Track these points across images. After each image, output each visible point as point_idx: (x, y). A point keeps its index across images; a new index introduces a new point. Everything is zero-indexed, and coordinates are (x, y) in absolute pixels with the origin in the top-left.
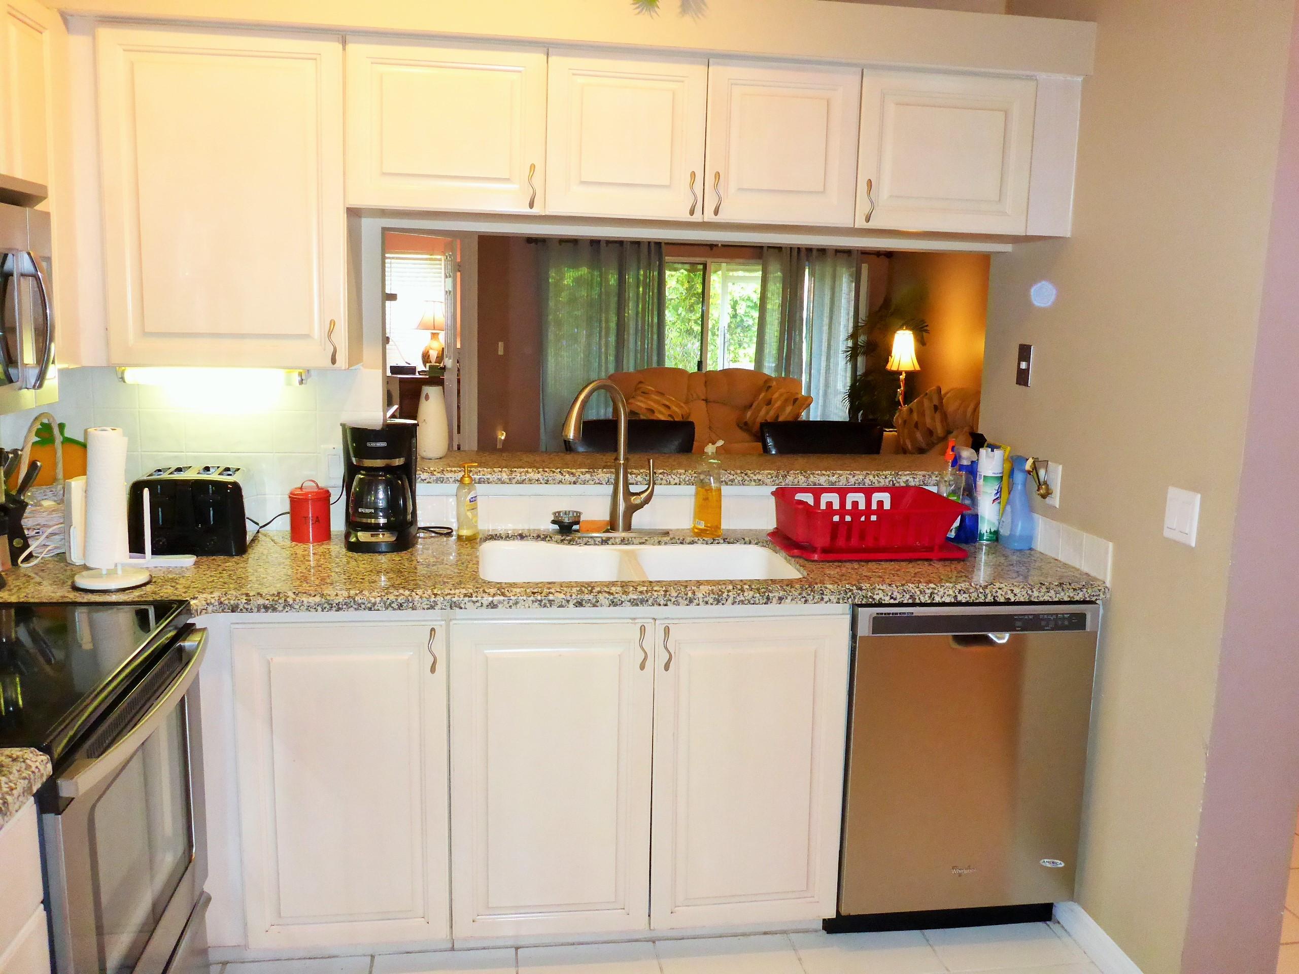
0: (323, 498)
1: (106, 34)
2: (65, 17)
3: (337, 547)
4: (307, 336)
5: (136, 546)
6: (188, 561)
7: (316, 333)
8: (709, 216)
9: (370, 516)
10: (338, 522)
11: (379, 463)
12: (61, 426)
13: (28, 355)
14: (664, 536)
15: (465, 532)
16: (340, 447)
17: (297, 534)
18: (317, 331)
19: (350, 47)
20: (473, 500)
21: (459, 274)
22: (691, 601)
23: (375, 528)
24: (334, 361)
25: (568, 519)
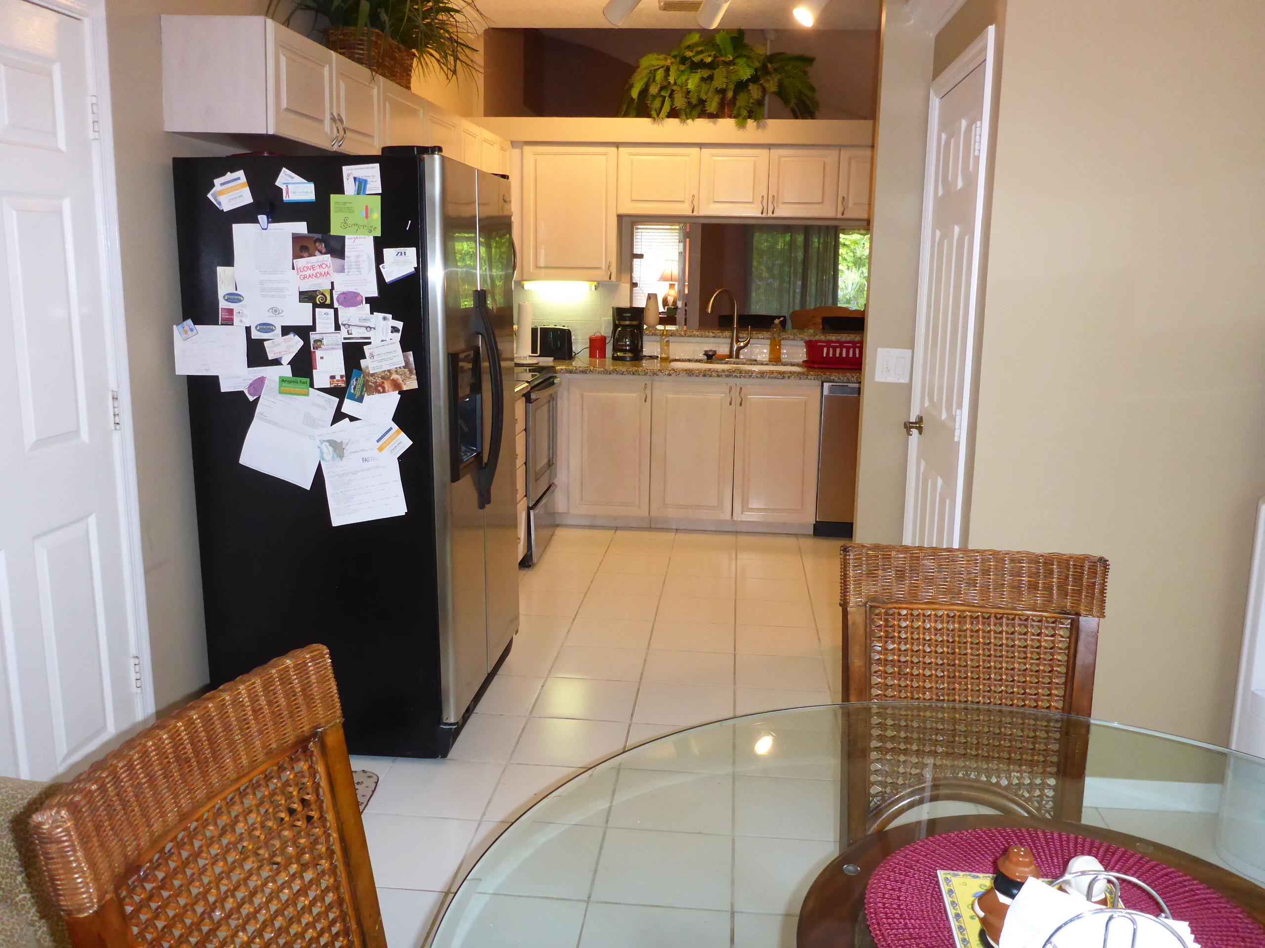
0: (603, 339)
1: (527, 149)
2: (512, 142)
3: (608, 359)
4: (599, 268)
5: (534, 350)
6: (552, 359)
7: (604, 268)
8: (770, 214)
9: (622, 345)
10: (609, 349)
11: (627, 323)
14: (755, 362)
15: (664, 356)
16: (611, 318)
17: (592, 355)
18: (604, 266)
19: (620, 149)
20: (668, 341)
21: (688, 240)
22: (751, 376)
23: (625, 351)
24: (610, 278)
25: (710, 353)
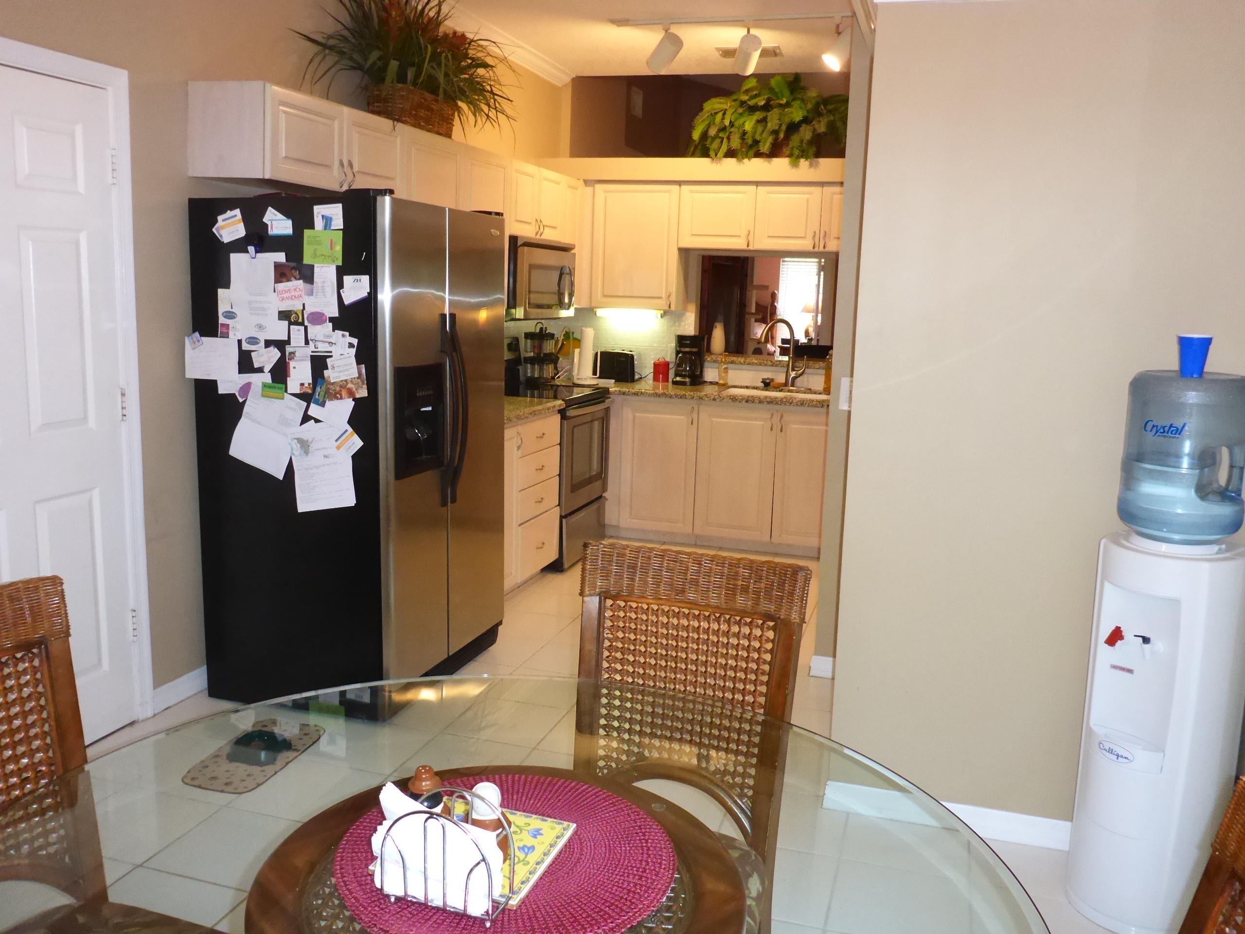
0: (667, 364)
1: (599, 187)
2: (585, 181)
3: (670, 384)
4: (660, 298)
5: (595, 373)
6: (613, 381)
8: (821, 249)
9: (683, 371)
10: (672, 373)
11: (687, 350)
12: (573, 333)
13: (566, 300)
15: (722, 382)
16: (675, 343)
17: (656, 379)
18: (664, 296)
19: (682, 187)
20: (726, 368)
21: (822, 273)
22: (791, 404)
23: (684, 376)
24: (670, 307)
25: (768, 381)
